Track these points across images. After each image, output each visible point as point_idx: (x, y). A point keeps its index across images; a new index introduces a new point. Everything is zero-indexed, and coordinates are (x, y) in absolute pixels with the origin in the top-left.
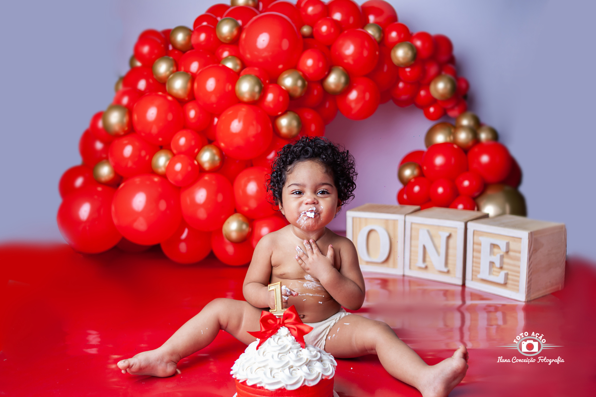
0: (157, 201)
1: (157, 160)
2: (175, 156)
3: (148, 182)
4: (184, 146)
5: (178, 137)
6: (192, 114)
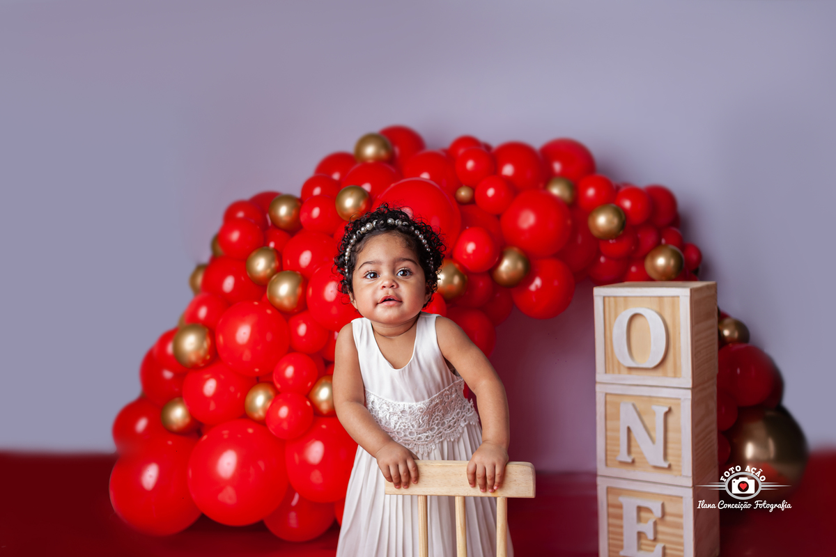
0: (254, 460)
1: (253, 401)
2: (278, 395)
3: (239, 436)
4: (293, 378)
5: (283, 367)
6: (302, 330)
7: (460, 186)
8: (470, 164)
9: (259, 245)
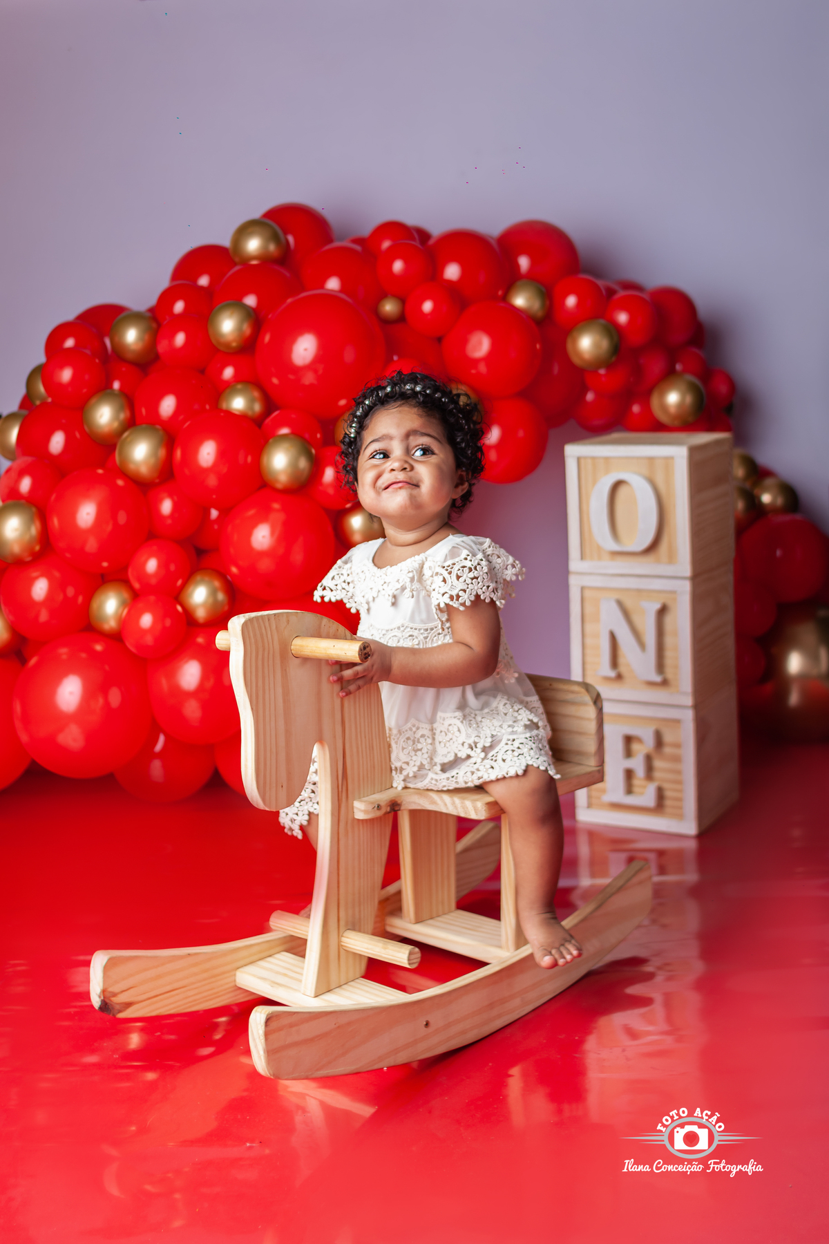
0: (104, 689)
1: (101, 607)
2: (137, 598)
3: (84, 655)
4: (156, 573)
5: (143, 559)
6: (166, 507)
7: (383, 296)
8: (398, 266)
9: (101, 389)
